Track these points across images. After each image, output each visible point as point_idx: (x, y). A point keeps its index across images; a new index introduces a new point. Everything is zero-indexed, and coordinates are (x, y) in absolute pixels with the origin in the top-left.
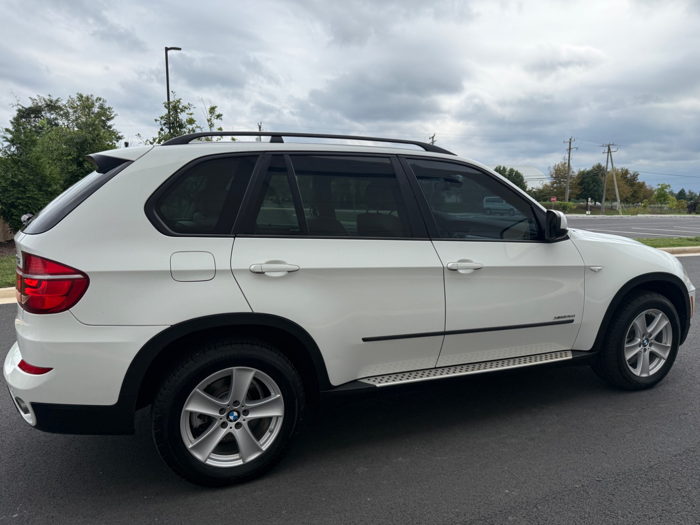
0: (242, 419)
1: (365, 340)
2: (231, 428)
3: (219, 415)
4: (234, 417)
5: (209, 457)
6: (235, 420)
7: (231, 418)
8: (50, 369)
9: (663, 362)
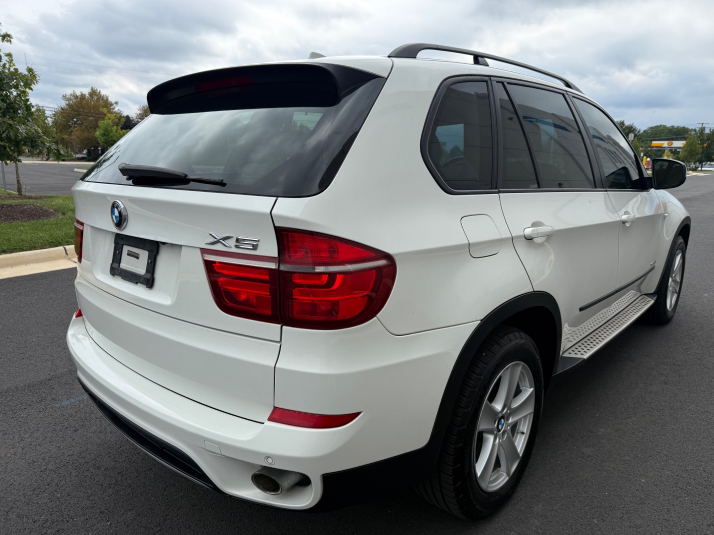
0: (506, 425)
1: (581, 309)
2: (500, 438)
3: (492, 426)
4: (502, 425)
5: (489, 483)
6: (502, 429)
7: (500, 427)
8: (357, 414)
9: (676, 296)
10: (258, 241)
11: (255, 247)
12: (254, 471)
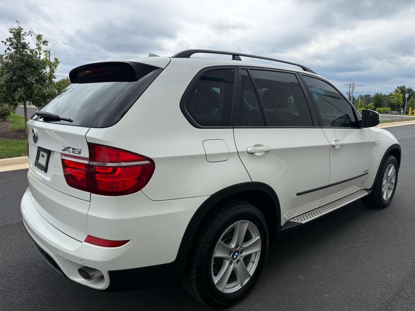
0: (240, 257)
1: (298, 194)
2: (235, 264)
3: (228, 256)
4: (236, 256)
5: (225, 288)
6: (236, 258)
7: (235, 257)
8: (128, 241)
9: (391, 191)
10: (81, 149)
11: (80, 153)
12: (79, 267)
